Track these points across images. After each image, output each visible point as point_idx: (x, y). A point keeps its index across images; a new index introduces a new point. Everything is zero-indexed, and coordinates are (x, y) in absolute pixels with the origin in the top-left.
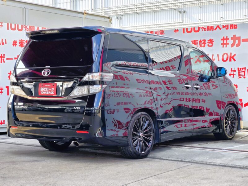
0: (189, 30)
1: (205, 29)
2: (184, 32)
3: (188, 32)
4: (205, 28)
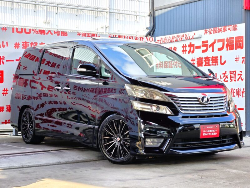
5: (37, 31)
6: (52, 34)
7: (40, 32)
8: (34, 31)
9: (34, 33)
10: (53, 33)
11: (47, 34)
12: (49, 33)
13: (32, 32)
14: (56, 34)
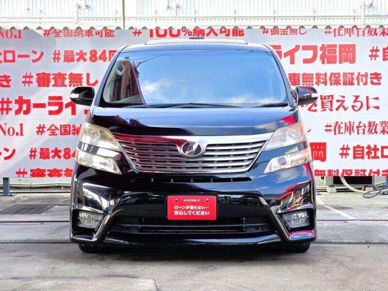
0: (161, 32)
1: (190, 34)
2: (151, 36)
3: (158, 35)
4: (189, 31)
5: (191, 32)
6: (216, 35)
7: (196, 32)
8: (184, 33)
9: (185, 35)
10: (218, 32)
11: (208, 35)
12: (212, 33)
13: (182, 34)
14: (224, 34)
